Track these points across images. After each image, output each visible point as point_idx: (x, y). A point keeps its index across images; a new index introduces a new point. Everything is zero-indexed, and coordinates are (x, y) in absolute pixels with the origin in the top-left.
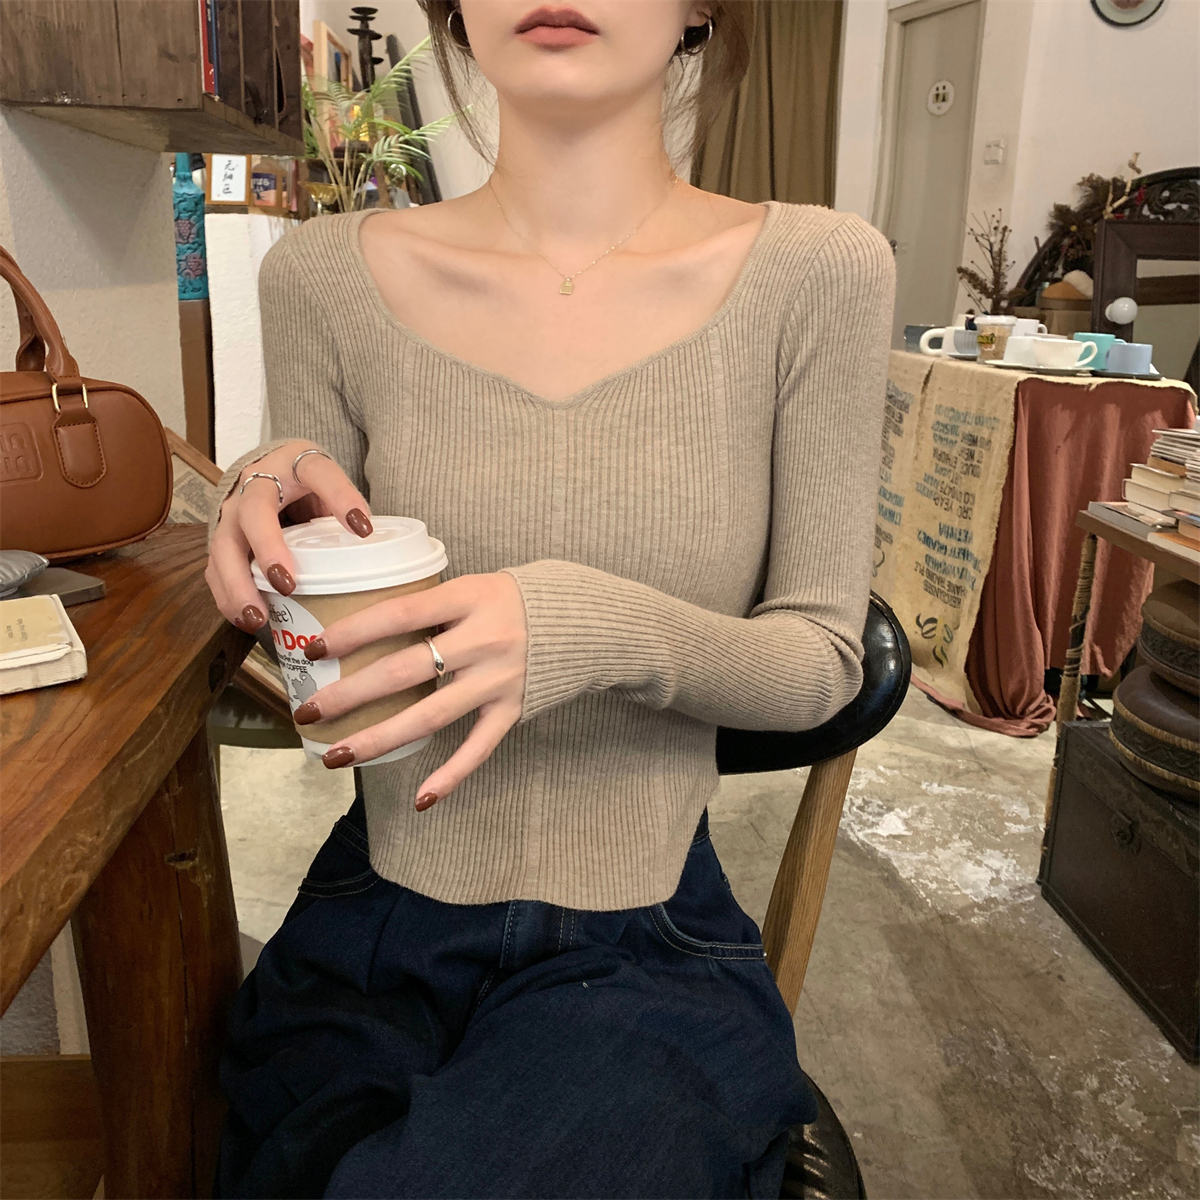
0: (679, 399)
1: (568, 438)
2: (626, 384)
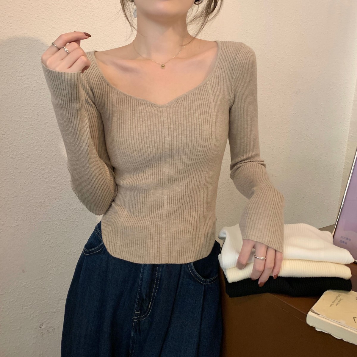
0: (200, 102)
1: (167, 116)
2: (184, 99)
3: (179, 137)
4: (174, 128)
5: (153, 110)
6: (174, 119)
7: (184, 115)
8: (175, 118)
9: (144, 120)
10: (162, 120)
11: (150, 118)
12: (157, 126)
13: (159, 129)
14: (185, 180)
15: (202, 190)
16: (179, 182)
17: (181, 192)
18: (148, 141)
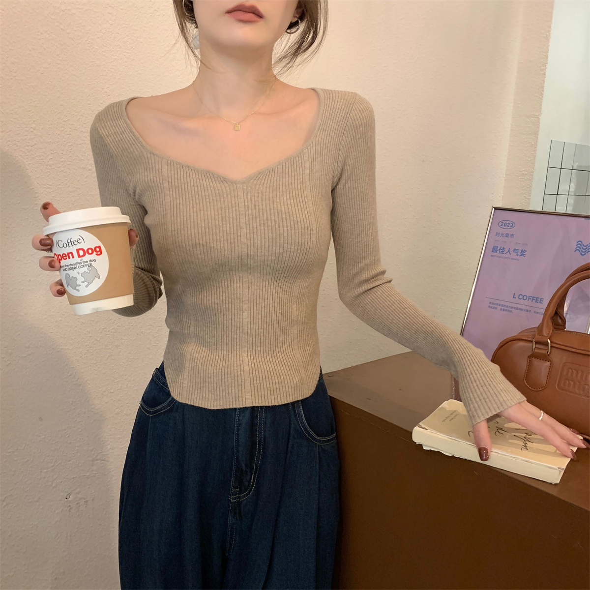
1: (244, 196)
3: (260, 230)
4: (252, 216)
5: (223, 187)
6: (253, 202)
7: (267, 197)
8: (255, 201)
9: (211, 201)
10: (237, 202)
11: (220, 198)
12: (230, 211)
13: (233, 215)
14: (272, 290)
15: (295, 305)
16: (264, 292)
17: (266, 307)
18: (218, 231)
